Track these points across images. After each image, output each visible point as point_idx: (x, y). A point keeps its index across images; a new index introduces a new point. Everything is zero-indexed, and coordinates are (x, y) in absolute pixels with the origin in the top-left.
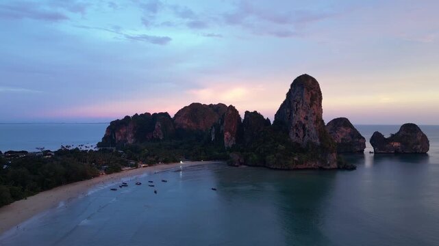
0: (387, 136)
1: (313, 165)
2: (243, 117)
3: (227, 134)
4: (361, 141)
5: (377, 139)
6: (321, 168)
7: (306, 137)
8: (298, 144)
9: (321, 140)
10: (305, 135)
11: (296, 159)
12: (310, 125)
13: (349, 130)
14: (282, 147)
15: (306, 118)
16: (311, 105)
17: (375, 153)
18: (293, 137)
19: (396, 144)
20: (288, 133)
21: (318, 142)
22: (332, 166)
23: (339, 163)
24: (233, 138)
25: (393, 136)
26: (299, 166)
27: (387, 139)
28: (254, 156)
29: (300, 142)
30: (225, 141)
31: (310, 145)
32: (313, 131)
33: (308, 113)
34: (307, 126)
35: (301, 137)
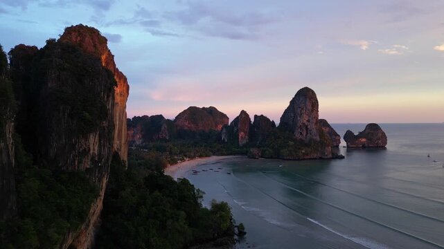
0: (356, 134)
1: (315, 156)
2: (252, 120)
3: (241, 134)
4: (337, 138)
5: (349, 136)
6: (321, 158)
7: (309, 135)
8: (302, 141)
9: (320, 137)
10: (307, 134)
11: (303, 151)
12: (312, 126)
13: (327, 129)
14: (291, 143)
15: (308, 121)
16: (312, 111)
17: (348, 146)
18: (297, 135)
19: (364, 140)
20: (293, 132)
21: (318, 139)
22: (329, 157)
23: (333, 154)
24: (247, 137)
25: (361, 133)
26: (306, 157)
27: (357, 136)
28: (270, 150)
29: (304, 139)
30: (240, 139)
31: (312, 142)
32: (314, 131)
33: (309, 117)
34: (309, 127)
35: (304, 135)
